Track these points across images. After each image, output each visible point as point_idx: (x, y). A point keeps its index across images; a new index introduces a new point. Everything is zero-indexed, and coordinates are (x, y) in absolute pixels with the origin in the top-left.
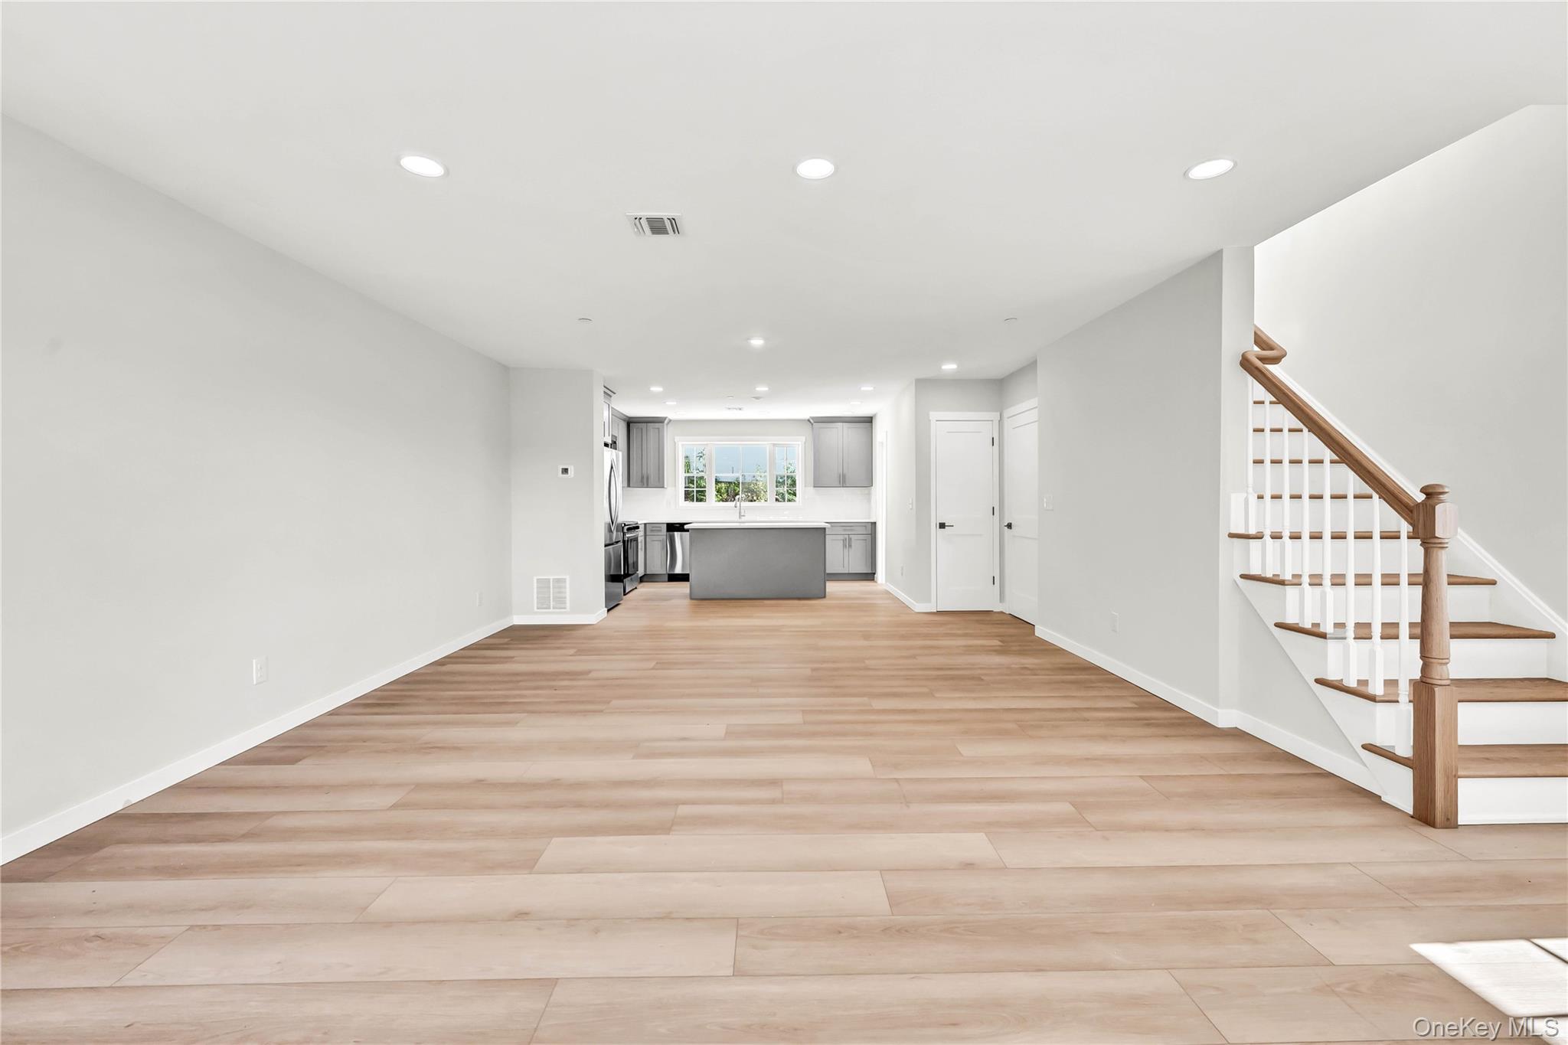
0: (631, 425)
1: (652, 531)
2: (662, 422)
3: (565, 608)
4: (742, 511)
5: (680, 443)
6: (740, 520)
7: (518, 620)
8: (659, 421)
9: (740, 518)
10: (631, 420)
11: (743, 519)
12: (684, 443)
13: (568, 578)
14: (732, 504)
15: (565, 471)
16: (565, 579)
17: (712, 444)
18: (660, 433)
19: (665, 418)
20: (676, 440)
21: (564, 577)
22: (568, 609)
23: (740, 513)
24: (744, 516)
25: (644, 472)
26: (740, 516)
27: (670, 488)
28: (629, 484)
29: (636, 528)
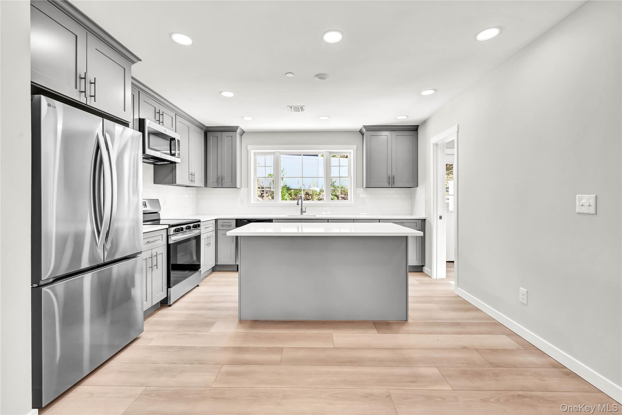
0: (208, 132)
1: (223, 226)
5: (252, 152)
8: (232, 130)
9: (302, 213)
10: (208, 129)
18: (233, 141)
19: (237, 127)
23: (302, 209)
24: (305, 212)
25: (219, 174)
27: (242, 188)
28: (206, 185)
29: (195, 227)
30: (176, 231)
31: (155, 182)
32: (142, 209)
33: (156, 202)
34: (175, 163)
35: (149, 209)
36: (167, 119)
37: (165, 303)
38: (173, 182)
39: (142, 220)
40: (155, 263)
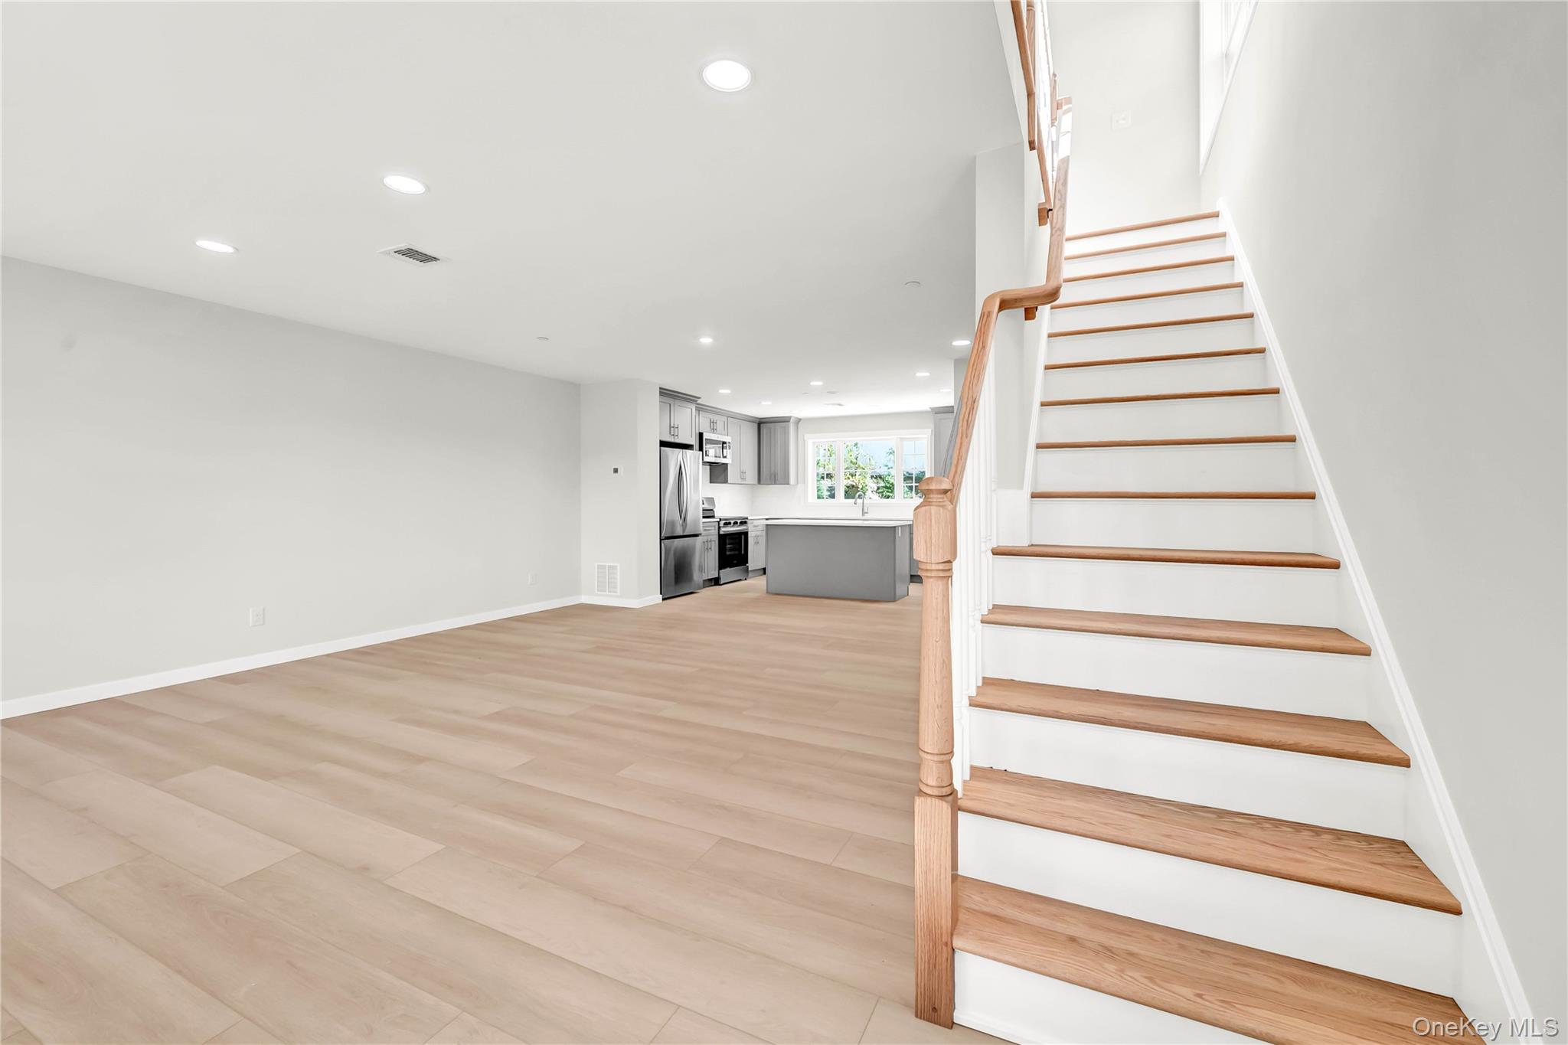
0: (762, 425)
2: (788, 421)
3: (616, 592)
4: (865, 508)
5: (810, 441)
6: (864, 518)
7: (586, 599)
8: (785, 420)
10: (763, 420)
11: (867, 516)
12: (815, 440)
13: (618, 565)
14: (852, 501)
15: (616, 471)
16: (616, 566)
17: (841, 441)
18: (786, 432)
19: (790, 417)
20: (805, 438)
21: (616, 564)
22: (619, 594)
23: (863, 510)
24: (867, 513)
25: (773, 470)
26: (863, 514)
27: (799, 485)
28: (759, 481)
29: (742, 523)
30: (726, 524)
31: (711, 482)
32: (701, 507)
33: (711, 500)
34: (727, 464)
35: (706, 506)
36: (720, 426)
37: (716, 582)
38: (726, 481)
39: (701, 516)
40: (709, 547)
